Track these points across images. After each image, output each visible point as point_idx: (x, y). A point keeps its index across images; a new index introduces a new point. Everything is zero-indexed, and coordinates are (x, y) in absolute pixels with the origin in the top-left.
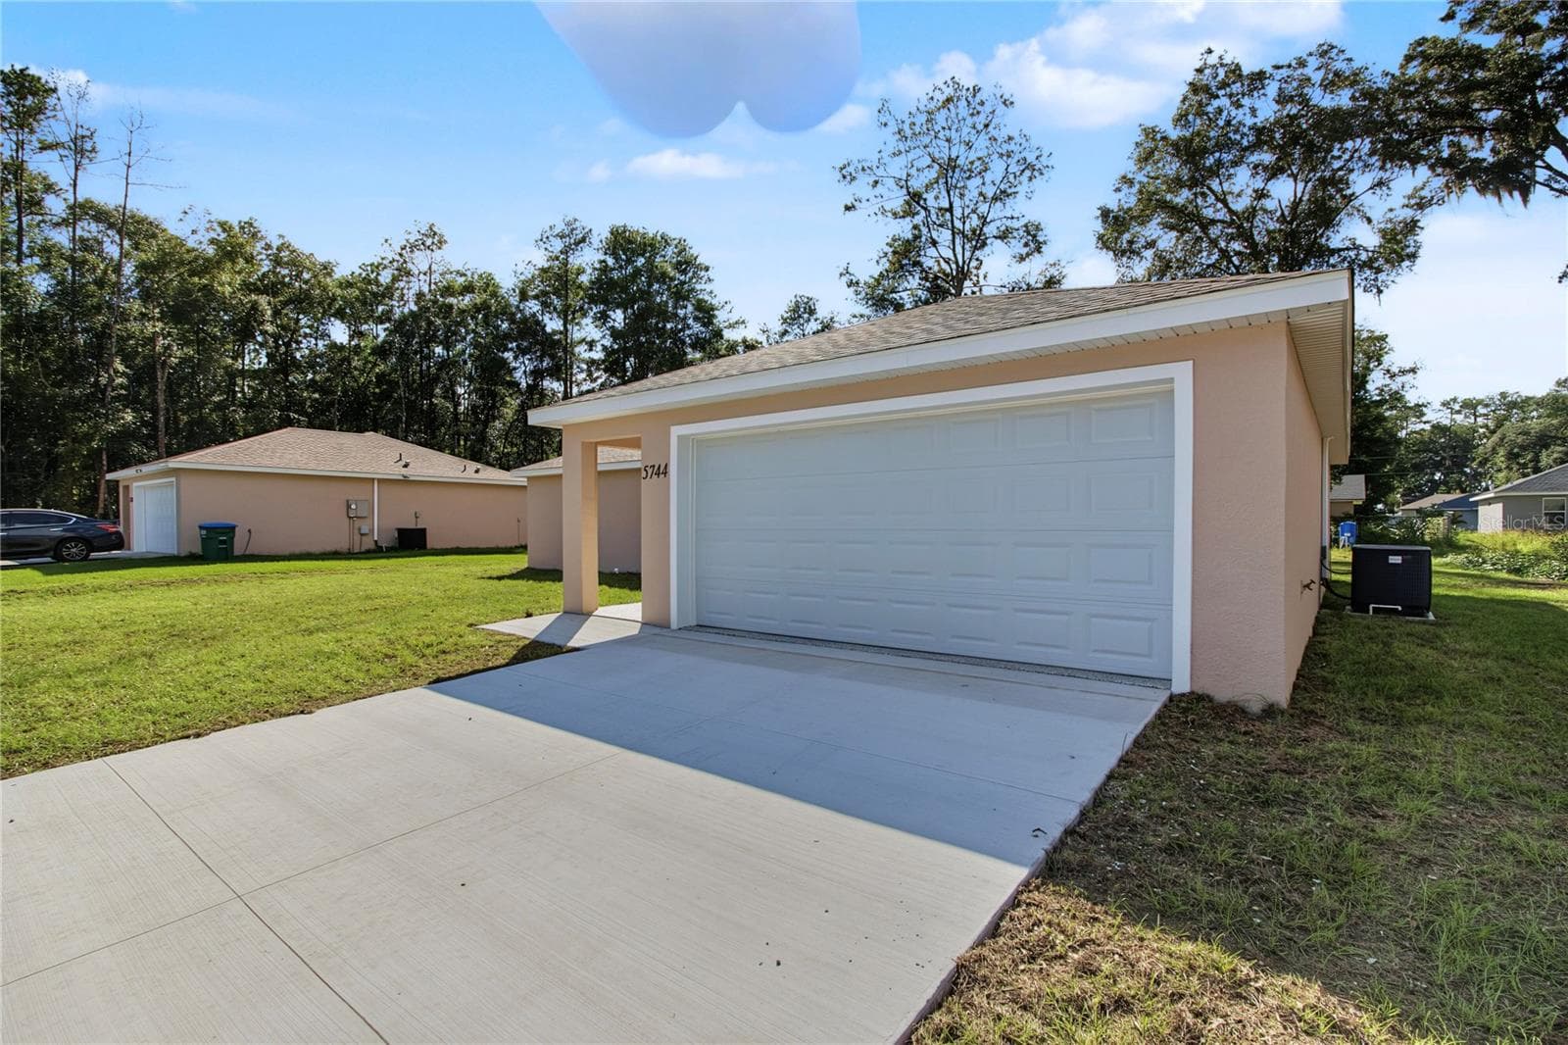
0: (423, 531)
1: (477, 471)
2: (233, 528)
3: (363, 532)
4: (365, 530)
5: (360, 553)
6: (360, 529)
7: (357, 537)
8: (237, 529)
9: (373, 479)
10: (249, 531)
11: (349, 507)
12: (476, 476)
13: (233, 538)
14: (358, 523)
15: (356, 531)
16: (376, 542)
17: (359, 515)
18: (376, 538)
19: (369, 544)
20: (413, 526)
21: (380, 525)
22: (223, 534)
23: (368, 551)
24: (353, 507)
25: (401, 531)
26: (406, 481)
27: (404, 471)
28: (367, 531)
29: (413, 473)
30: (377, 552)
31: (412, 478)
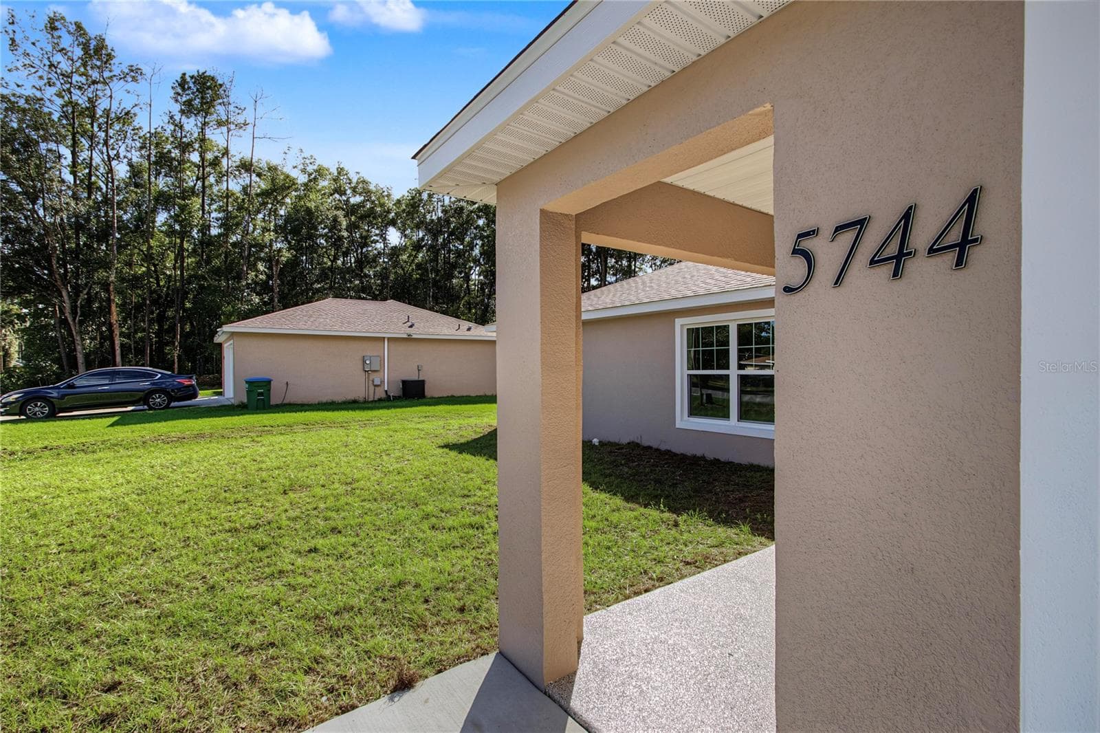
0: (423, 382)
1: (469, 329)
2: (269, 382)
3: (375, 383)
4: (377, 382)
5: (374, 401)
6: (373, 381)
7: (372, 388)
8: (272, 382)
9: (384, 338)
10: (287, 383)
11: (364, 362)
12: (469, 333)
13: (269, 390)
14: (373, 376)
15: (371, 382)
16: (386, 391)
17: (373, 369)
18: (386, 389)
19: (380, 394)
20: (416, 378)
21: (389, 377)
22: (260, 387)
23: (380, 400)
24: (368, 362)
25: (404, 382)
26: (409, 339)
27: (410, 331)
28: (379, 383)
29: (416, 333)
30: (387, 402)
31: (414, 336)
